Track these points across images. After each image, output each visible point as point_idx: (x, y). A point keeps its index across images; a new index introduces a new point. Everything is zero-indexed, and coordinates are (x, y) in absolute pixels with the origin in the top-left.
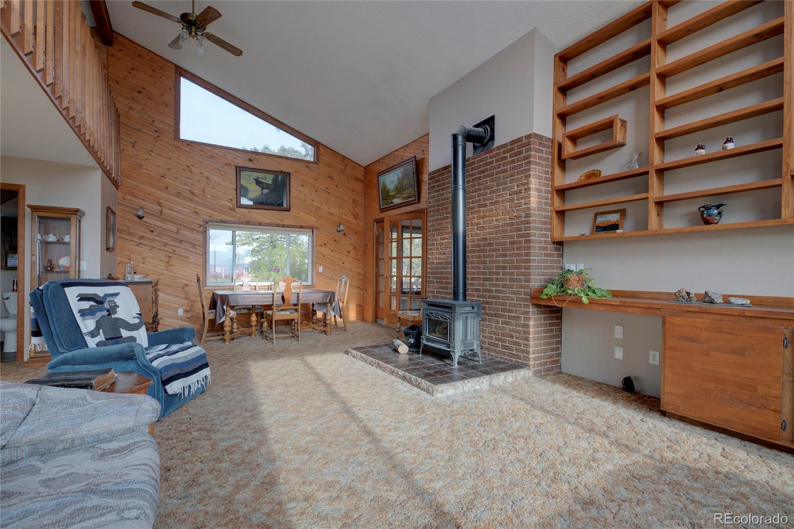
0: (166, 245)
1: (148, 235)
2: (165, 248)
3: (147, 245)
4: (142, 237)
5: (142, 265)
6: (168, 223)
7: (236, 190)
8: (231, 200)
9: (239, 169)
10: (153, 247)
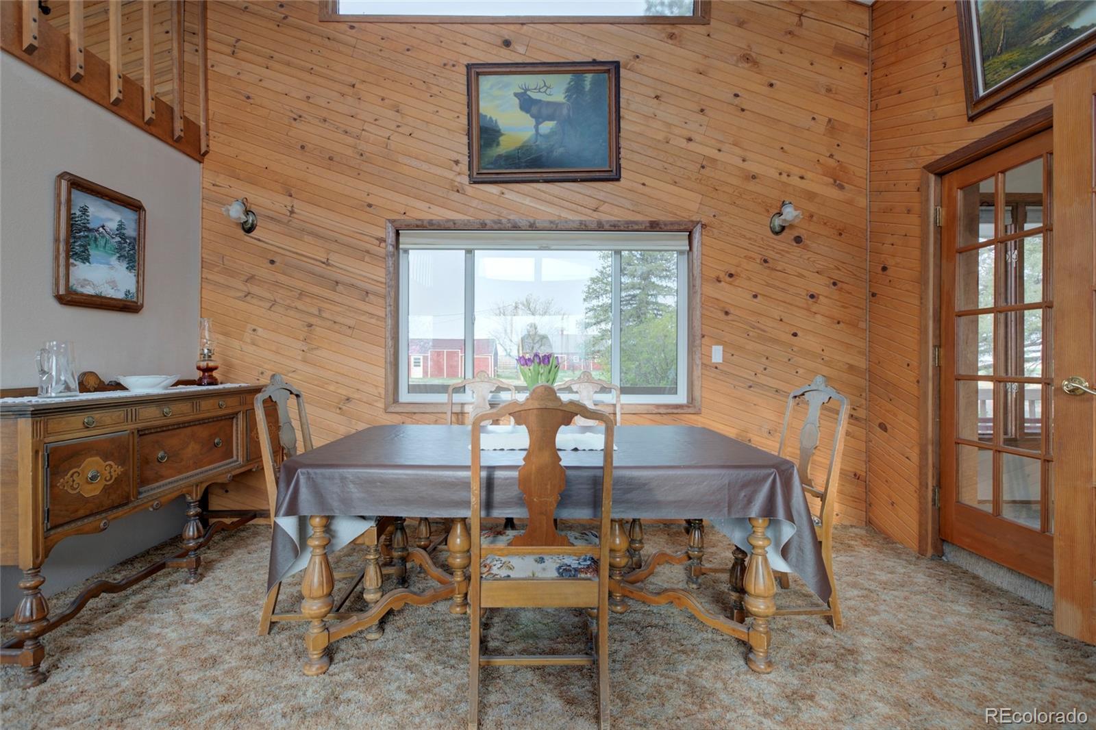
0: (302, 294)
1: (264, 272)
2: (299, 304)
3: (261, 298)
4: (251, 279)
5: (251, 349)
6: (307, 238)
7: (469, 134)
8: (457, 162)
9: (475, 72)
10: (274, 303)
